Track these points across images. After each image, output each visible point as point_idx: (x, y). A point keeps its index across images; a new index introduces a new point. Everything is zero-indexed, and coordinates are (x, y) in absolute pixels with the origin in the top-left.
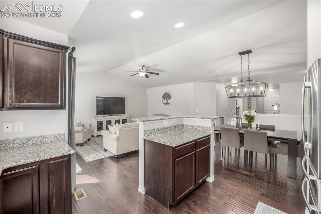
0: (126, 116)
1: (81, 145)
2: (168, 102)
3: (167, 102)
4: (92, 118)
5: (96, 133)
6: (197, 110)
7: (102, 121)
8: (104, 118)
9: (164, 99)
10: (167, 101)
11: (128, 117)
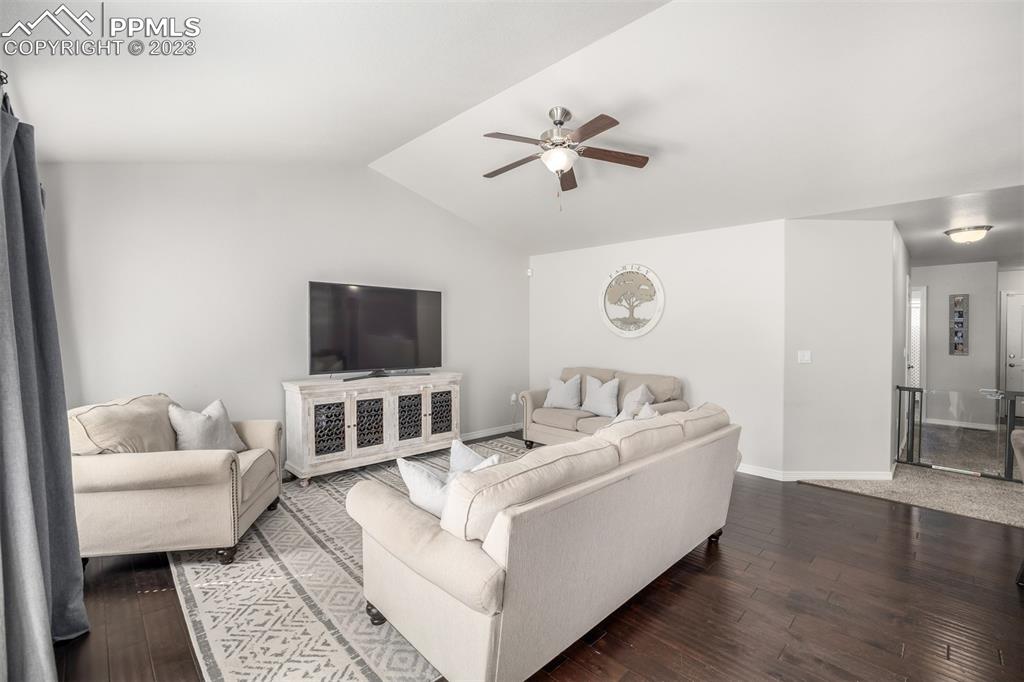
0: (449, 376)
1: (228, 556)
2: (636, 316)
3: (632, 313)
4: (288, 386)
5: (308, 463)
6: (799, 353)
7: (340, 405)
8: (347, 390)
9: (617, 302)
10: (631, 309)
11: (454, 383)
